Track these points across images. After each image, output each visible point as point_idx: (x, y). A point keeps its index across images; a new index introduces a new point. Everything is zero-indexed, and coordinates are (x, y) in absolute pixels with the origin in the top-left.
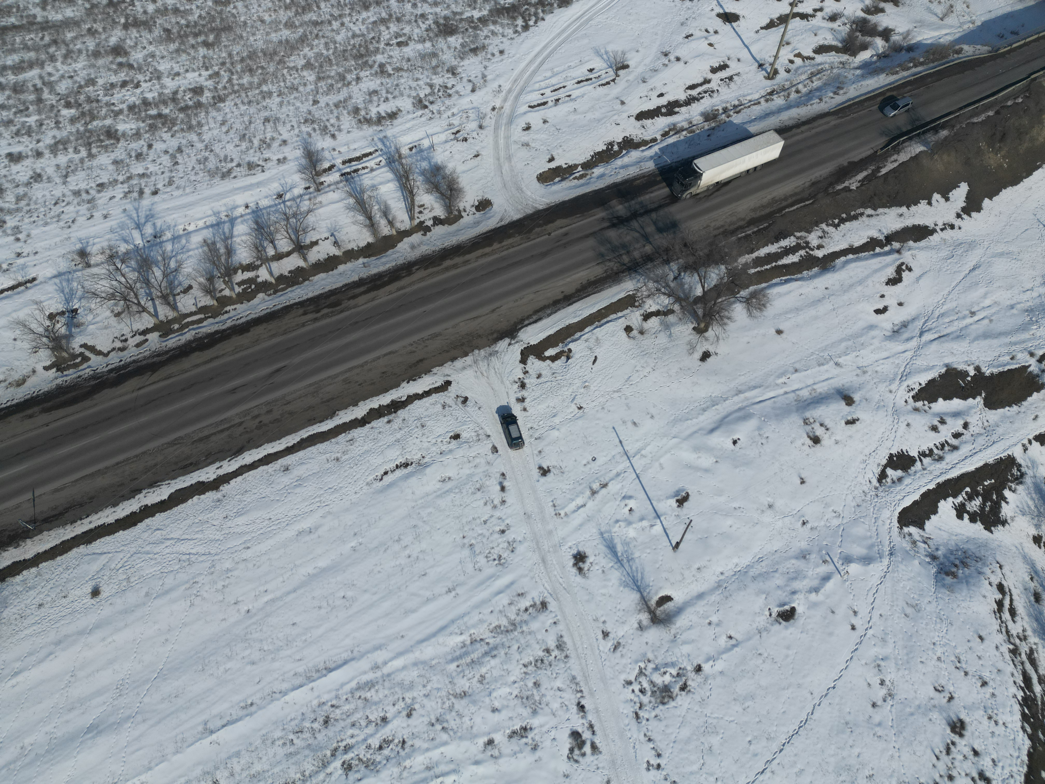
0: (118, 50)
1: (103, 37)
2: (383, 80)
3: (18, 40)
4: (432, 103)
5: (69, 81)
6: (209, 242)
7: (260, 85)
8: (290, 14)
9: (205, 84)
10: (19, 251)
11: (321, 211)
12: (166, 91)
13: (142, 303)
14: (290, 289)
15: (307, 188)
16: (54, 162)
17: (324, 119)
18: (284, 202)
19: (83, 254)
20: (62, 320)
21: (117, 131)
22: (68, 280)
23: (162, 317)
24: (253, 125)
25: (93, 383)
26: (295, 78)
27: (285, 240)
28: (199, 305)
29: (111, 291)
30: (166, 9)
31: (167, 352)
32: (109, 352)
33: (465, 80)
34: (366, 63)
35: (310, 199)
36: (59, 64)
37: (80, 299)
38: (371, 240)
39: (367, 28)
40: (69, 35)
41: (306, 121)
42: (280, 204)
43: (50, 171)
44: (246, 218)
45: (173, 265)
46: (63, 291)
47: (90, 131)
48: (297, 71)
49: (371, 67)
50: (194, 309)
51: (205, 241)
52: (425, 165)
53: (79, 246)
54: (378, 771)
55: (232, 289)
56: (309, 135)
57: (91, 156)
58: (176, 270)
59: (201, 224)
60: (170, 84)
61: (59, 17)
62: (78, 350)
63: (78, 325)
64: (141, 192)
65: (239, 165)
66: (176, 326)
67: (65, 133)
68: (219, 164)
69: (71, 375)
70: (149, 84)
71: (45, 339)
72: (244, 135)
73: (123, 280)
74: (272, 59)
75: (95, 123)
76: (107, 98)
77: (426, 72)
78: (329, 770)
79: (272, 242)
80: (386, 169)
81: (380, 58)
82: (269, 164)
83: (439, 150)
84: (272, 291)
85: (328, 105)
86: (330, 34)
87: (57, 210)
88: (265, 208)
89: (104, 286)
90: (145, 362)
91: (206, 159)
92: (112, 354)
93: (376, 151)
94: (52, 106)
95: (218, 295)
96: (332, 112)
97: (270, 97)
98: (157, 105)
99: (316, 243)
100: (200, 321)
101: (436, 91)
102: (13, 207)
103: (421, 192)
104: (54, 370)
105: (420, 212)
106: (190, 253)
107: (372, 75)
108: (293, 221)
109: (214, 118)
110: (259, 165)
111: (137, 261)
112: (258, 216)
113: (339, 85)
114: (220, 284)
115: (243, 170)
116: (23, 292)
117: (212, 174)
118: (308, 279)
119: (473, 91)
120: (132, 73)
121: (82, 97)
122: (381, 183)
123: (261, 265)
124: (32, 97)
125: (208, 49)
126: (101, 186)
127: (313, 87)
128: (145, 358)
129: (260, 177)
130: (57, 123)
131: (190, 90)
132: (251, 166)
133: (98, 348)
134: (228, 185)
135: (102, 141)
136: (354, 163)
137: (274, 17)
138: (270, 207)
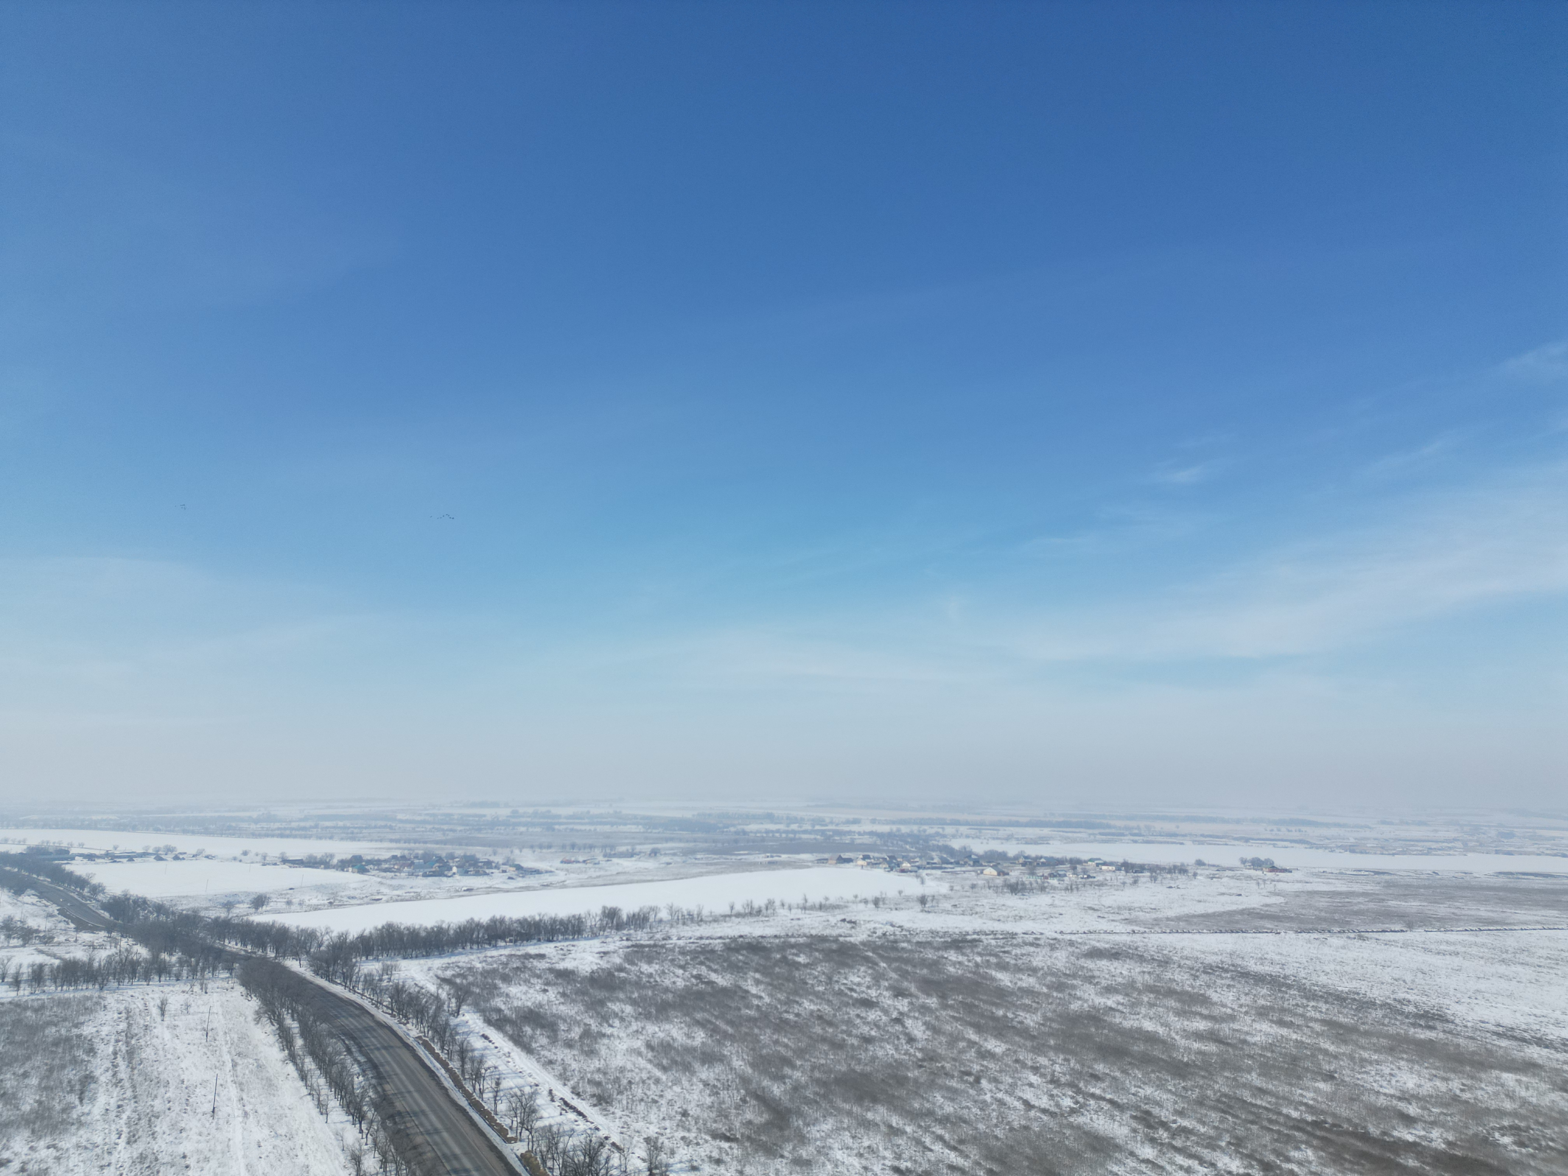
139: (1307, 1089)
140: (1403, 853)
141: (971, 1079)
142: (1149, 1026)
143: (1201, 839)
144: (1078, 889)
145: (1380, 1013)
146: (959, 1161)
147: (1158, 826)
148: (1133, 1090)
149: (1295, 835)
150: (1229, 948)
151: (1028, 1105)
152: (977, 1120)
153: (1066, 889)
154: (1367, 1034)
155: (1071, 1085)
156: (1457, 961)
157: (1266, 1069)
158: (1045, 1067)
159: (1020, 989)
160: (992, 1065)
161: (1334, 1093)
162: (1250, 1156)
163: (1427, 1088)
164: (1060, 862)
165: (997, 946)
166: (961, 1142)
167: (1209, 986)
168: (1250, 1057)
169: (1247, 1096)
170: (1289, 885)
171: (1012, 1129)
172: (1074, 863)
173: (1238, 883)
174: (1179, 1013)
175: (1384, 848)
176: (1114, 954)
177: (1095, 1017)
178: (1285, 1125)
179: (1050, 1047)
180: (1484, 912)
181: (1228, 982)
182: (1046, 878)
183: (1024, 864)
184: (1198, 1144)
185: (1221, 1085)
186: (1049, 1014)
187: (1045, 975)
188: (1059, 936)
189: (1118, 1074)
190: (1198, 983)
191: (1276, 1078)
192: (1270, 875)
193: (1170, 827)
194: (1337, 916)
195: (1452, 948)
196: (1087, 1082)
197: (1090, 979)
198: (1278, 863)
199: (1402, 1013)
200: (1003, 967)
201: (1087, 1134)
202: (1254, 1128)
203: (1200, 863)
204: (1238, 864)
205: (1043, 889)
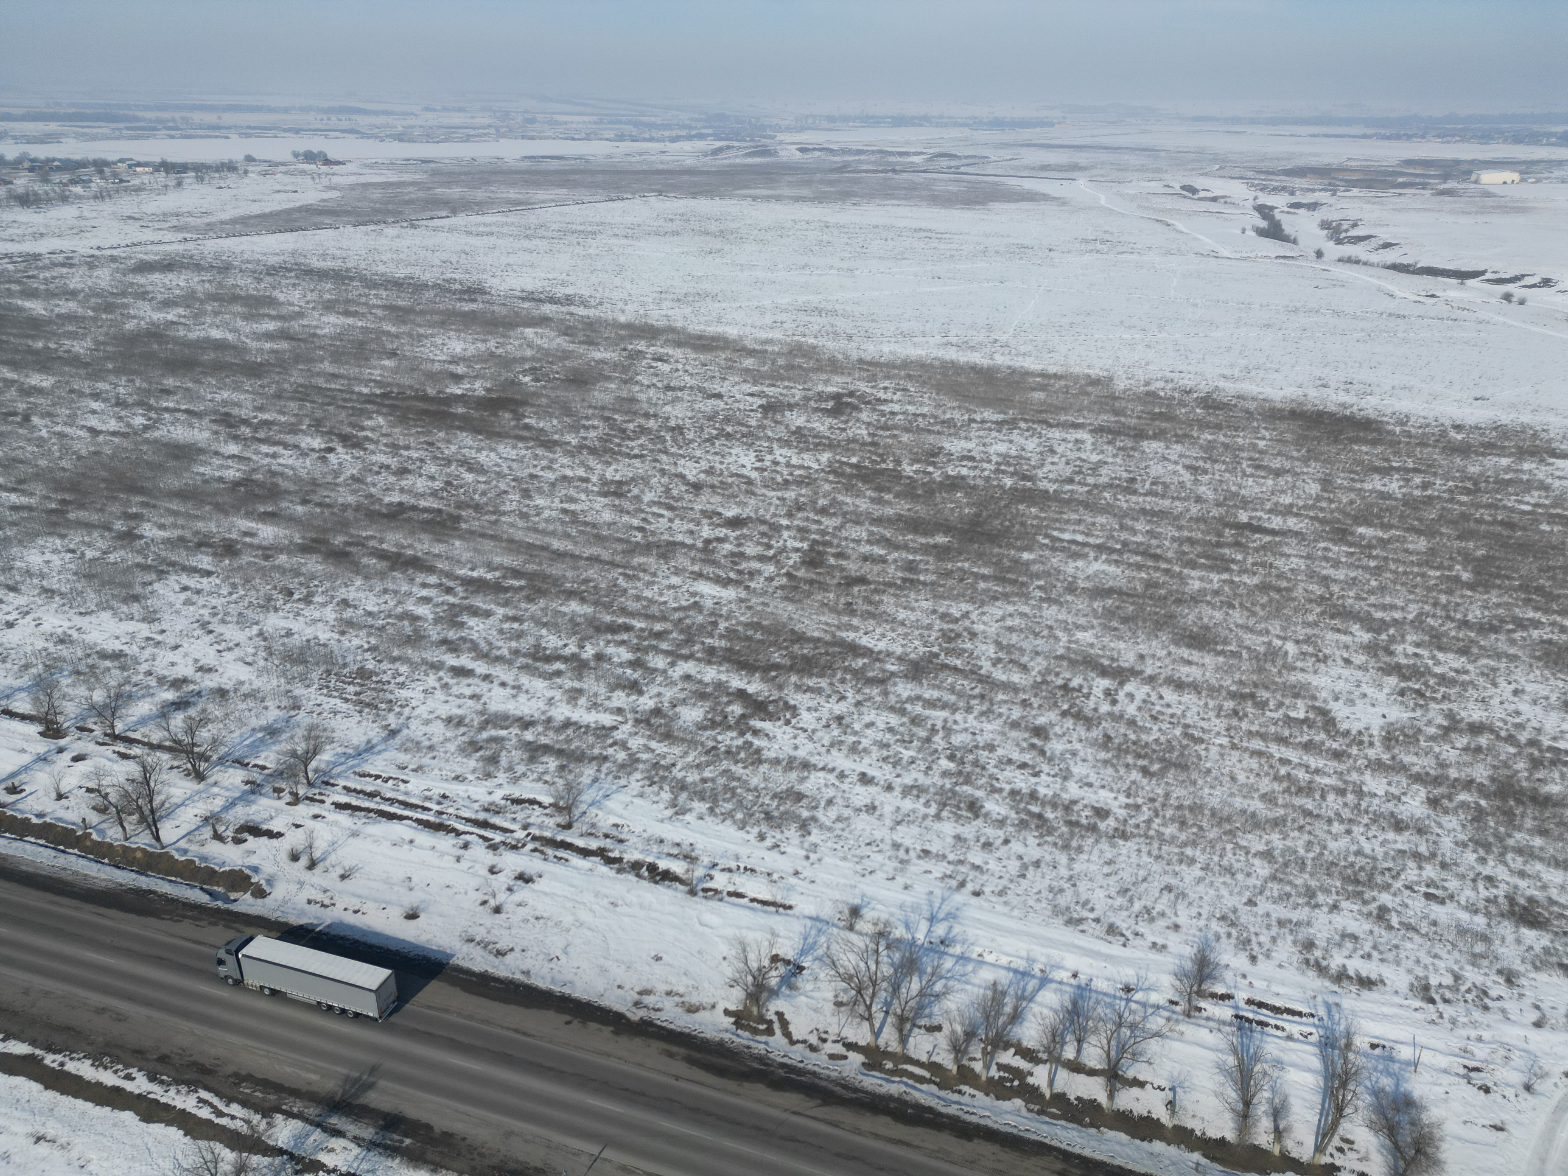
0: (1040, 732)
1: (1034, 712)
2: (1376, 930)
3: (950, 680)
4: (1446, 1001)
5: (970, 737)
6: (1000, 988)
7: (1185, 844)
8: (1276, 786)
9: (1116, 810)
10: (800, 869)
11: (1176, 1045)
12: (1065, 796)
13: (874, 1009)
14: (1063, 1123)
15: (1172, 1002)
16: (898, 802)
17: (1252, 930)
18: (1128, 1000)
19: (855, 912)
20: (782, 969)
21: (982, 807)
22: (820, 931)
23: (881, 1042)
24: (1145, 885)
25: (756, 1065)
26: (1238, 861)
27: (1100, 1051)
28: (934, 1058)
29: (852, 972)
30: (1121, 716)
31: (856, 1090)
32: (798, 1042)
33: (1528, 1001)
34: (1360, 894)
35: (1168, 1019)
36: (971, 717)
37: (816, 959)
38: (1230, 1136)
39: (1386, 854)
40: (1001, 697)
41: (1223, 918)
42: (1121, 999)
43: (888, 809)
44: (1064, 988)
45: (938, 987)
46: (805, 939)
47: (954, 793)
48: (1247, 853)
49: (1365, 903)
50: (924, 1058)
51: (995, 984)
52: (1386, 1083)
53: (857, 901)
55: (987, 1067)
56: (1218, 938)
57: (938, 817)
58: (937, 996)
59: (1004, 960)
60: (1073, 790)
61: (1004, 678)
62: (771, 1016)
63: (792, 987)
64: (962, 884)
65: (1097, 920)
66: (889, 1065)
67: (928, 781)
68: (1072, 906)
69: (743, 1038)
70: (1051, 779)
71: (750, 979)
72: (1127, 890)
73: (873, 967)
74: (1219, 824)
75: (965, 788)
76: (995, 771)
77: (1456, 954)
79: (1080, 1041)
80: (1316, 1050)
81: (1385, 898)
82: (1138, 942)
83: (1425, 1076)
84: (1037, 1108)
85: (1268, 915)
86: (1322, 835)
87: (866, 851)
88: (1096, 992)
89: (849, 961)
90: (824, 1083)
91: (1061, 891)
92: (799, 1046)
93: (1313, 1016)
94: (936, 751)
95: (965, 1062)
96: (1269, 926)
97: (1189, 865)
98: (1043, 804)
99: (1141, 1084)
100: (921, 1080)
101: (1463, 988)
102: (828, 823)
103: (1358, 1118)
104: (732, 1020)
105: (1340, 1150)
106: (968, 987)
107: (1360, 912)
108: (1126, 1032)
109: (1101, 851)
110: (1123, 935)
111: (903, 957)
112: (1081, 996)
113: (1300, 901)
114: (976, 1050)
115: (1100, 930)
116: (771, 913)
117: (1057, 911)
118: (1098, 1128)
119: (1538, 1025)
120: (1039, 759)
121: (971, 757)
122: (1294, 1065)
123: (1045, 1062)
124: (923, 734)
125: (1144, 777)
126: (926, 853)
127: (1259, 883)
128: (828, 1079)
129: (1115, 949)
130: (929, 768)
131: (1093, 807)
132: (1112, 930)
133: (791, 1028)
134: (1070, 935)
135: (959, 809)
136: (1264, 1011)
137: (1252, 780)
138: (1105, 994)
139: (375, 368)
140: (446, 140)
141: (18, 419)
142: (216, 334)
143: (248, 132)
144: (110, 196)
145: (432, 293)
146: (24, 500)
147: (197, 117)
148: (209, 397)
149: (345, 125)
150: (290, 247)
151: (93, 431)
152: (36, 458)
153: (95, 197)
154: (422, 313)
155: (140, 404)
156: (492, 240)
157: (337, 357)
158: (107, 392)
159: (59, 316)
160: (41, 401)
161: (398, 367)
162: (330, 433)
163: (471, 350)
164: (82, 164)
165: (17, 271)
166: (21, 482)
167: (274, 288)
168: (321, 348)
169: (321, 382)
170: (344, 177)
171: (80, 458)
172: (100, 166)
173: (292, 179)
174: (246, 318)
175: (429, 137)
176: (168, 266)
177: (156, 333)
178: (358, 401)
179: (109, 371)
180: (513, 194)
181: (293, 281)
182: (66, 185)
183: (31, 170)
184: (280, 432)
185: (296, 377)
186: (101, 338)
187: (88, 297)
188: (97, 253)
189: (190, 385)
190: (263, 286)
191: (347, 363)
192: (325, 169)
193: (211, 118)
194: (390, 207)
195: (488, 229)
196: (158, 398)
197: (143, 295)
198: (331, 156)
199: (449, 291)
200: (32, 294)
201: (166, 445)
202: (331, 408)
203: (249, 159)
204: (290, 158)
205: (64, 199)
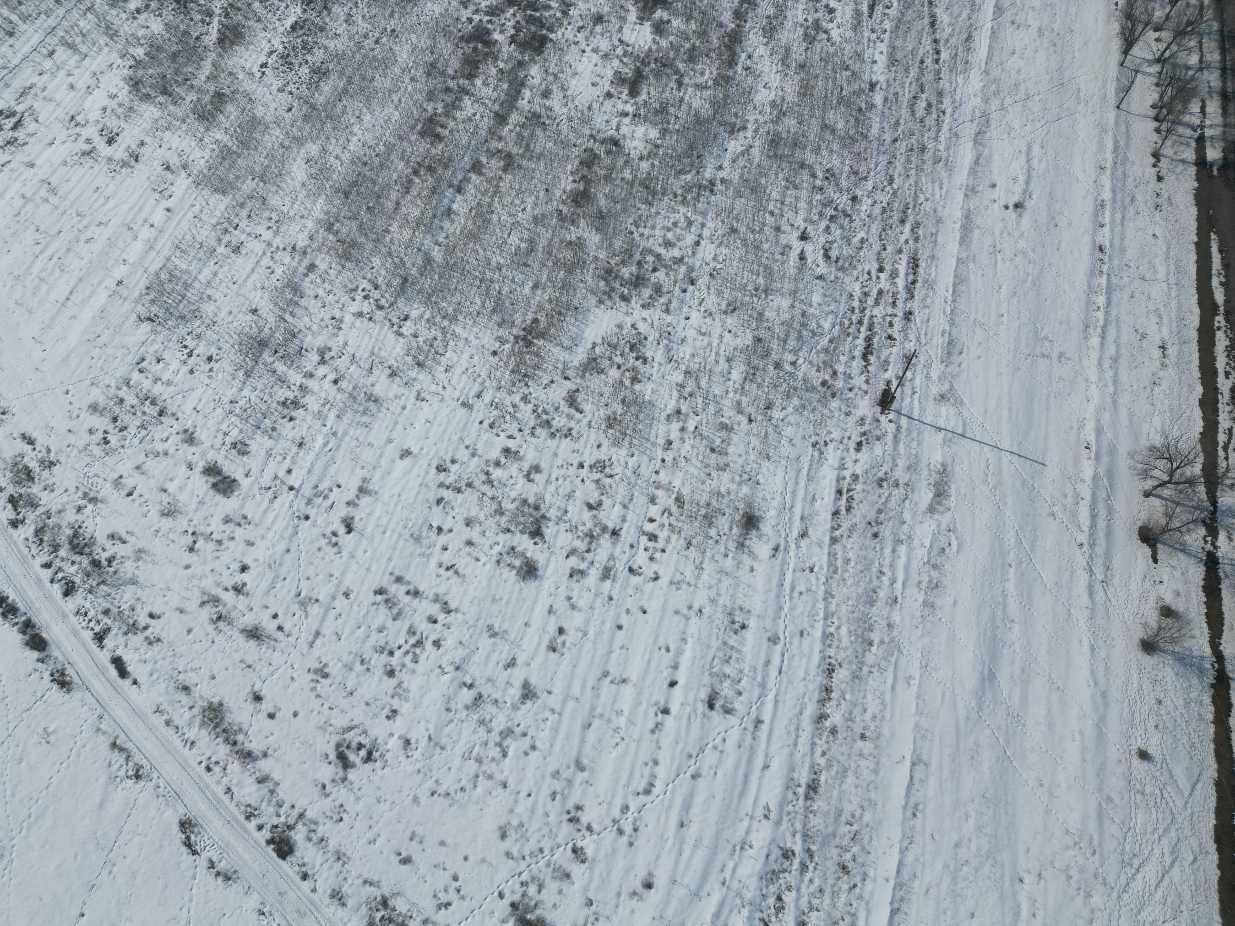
54: (761, 878)
78: (798, 836)
